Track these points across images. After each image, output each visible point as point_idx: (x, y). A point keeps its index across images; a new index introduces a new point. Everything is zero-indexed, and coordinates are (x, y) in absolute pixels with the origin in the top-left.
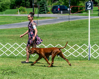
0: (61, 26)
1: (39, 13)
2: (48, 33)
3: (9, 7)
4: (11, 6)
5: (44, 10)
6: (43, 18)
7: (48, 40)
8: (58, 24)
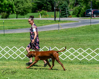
0: (83, 30)
1: (61, 17)
2: (70, 37)
3: (30, 11)
4: (32, 10)
5: (66, 14)
6: (64, 21)
7: (70, 43)
8: (80, 28)
